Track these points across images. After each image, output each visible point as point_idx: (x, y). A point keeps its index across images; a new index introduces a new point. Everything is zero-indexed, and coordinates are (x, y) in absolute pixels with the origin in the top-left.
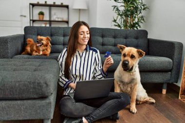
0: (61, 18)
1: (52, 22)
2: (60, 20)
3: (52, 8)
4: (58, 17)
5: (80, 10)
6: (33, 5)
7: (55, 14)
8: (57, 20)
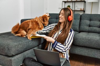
0: (79, 9)
1: (75, 11)
2: (79, 10)
3: (76, 3)
4: (78, 8)
5: (92, 3)
6: (65, 2)
7: (77, 6)
8: (77, 10)
